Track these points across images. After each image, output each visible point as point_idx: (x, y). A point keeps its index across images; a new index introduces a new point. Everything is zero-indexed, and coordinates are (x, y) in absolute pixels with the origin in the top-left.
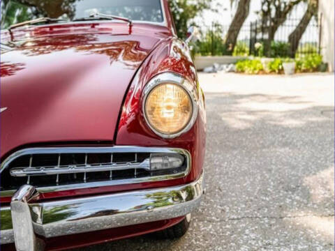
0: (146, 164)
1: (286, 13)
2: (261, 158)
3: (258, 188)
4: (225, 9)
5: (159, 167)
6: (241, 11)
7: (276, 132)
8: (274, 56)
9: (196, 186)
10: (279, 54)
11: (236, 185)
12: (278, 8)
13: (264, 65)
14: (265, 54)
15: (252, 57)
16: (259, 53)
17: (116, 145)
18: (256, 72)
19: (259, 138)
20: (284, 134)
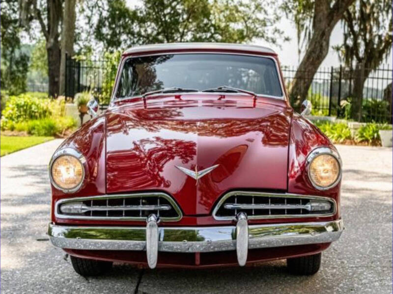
0: (308, 207)
1: (381, 52)
2: (368, 231)
3: (369, 250)
4: (287, 39)
5: (316, 209)
6: (315, 48)
7: (379, 210)
8: (367, 119)
9: (339, 223)
10: (373, 118)
11: (349, 248)
12: (369, 44)
13: (352, 131)
14: (353, 116)
15: (333, 119)
16: (346, 113)
17: (288, 192)
18: (342, 140)
19: (362, 215)
20: (387, 212)
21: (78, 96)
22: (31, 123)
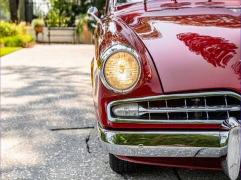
21: (34, 21)
22: (6, 39)
